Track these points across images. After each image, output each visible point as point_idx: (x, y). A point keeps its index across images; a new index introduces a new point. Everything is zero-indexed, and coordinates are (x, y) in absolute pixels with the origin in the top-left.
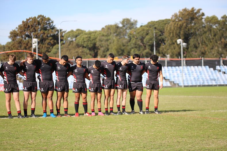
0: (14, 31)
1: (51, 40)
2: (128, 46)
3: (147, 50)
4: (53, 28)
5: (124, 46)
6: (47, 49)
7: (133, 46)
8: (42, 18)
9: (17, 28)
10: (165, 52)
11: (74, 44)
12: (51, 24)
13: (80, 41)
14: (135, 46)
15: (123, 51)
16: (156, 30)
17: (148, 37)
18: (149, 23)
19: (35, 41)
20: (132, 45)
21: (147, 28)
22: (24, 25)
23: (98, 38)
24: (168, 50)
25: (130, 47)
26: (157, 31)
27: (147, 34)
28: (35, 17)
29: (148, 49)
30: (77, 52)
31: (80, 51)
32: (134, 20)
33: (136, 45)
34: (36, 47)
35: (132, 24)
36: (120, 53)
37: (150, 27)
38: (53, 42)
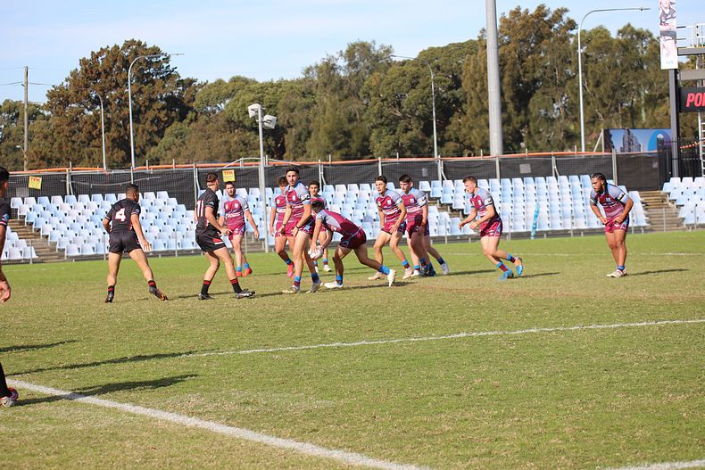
0: (61, 88)
1: (159, 110)
2: (362, 121)
3: (414, 133)
4: (170, 76)
5: (350, 120)
6: (149, 137)
7: (374, 120)
8: (136, 47)
9: (67, 80)
10: (465, 136)
11: (222, 121)
12: (165, 65)
13: (235, 111)
14: (379, 121)
15: (348, 134)
16: (440, 73)
17: (410, 97)
18: (423, 53)
20: (372, 117)
21: (414, 69)
22: (86, 71)
23: (282, 101)
24: (471, 128)
25: (368, 125)
26: (440, 76)
27: (413, 86)
28: (116, 47)
29: (418, 128)
30: (226, 143)
31: (236, 138)
32: (382, 47)
33: (381, 117)
35: (377, 58)
36: (339, 142)
37: (423, 66)
38: (166, 115)
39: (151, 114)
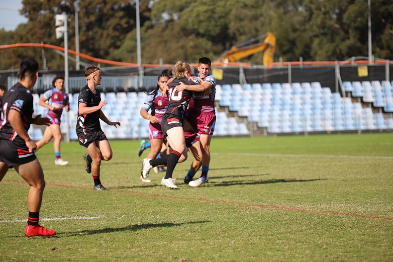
1: (121, 18)
2: (305, 30)
3: (352, 41)
5: (295, 30)
6: (112, 41)
7: (317, 31)
11: (177, 29)
14: (322, 31)
15: (293, 43)
17: (352, 9)
19: (60, 21)
20: (315, 28)
23: (234, 12)
25: (311, 34)
27: (352, 1)
29: (354, 37)
30: (183, 47)
31: (191, 44)
33: (324, 28)
34: (63, 34)
36: (285, 48)
38: (127, 23)
39: (113, 22)
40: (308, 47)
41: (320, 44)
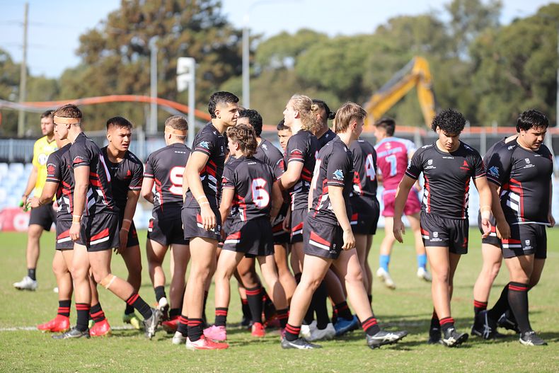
0: (94, 33)
1: (214, 63)
2: (469, 85)
3: (536, 101)
4: (221, 25)
5: (456, 85)
7: (486, 85)
9: (101, 22)
12: (216, 11)
13: (310, 67)
14: (494, 86)
15: (453, 102)
17: (537, 58)
18: (542, 9)
20: (484, 81)
21: (537, 28)
22: (128, 12)
25: (477, 89)
27: (536, 47)
29: (539, 96)
33: (497, 82)
35: (485, 13)
37: (546, 23)
40: (473, 108)
41: (492, 104)
